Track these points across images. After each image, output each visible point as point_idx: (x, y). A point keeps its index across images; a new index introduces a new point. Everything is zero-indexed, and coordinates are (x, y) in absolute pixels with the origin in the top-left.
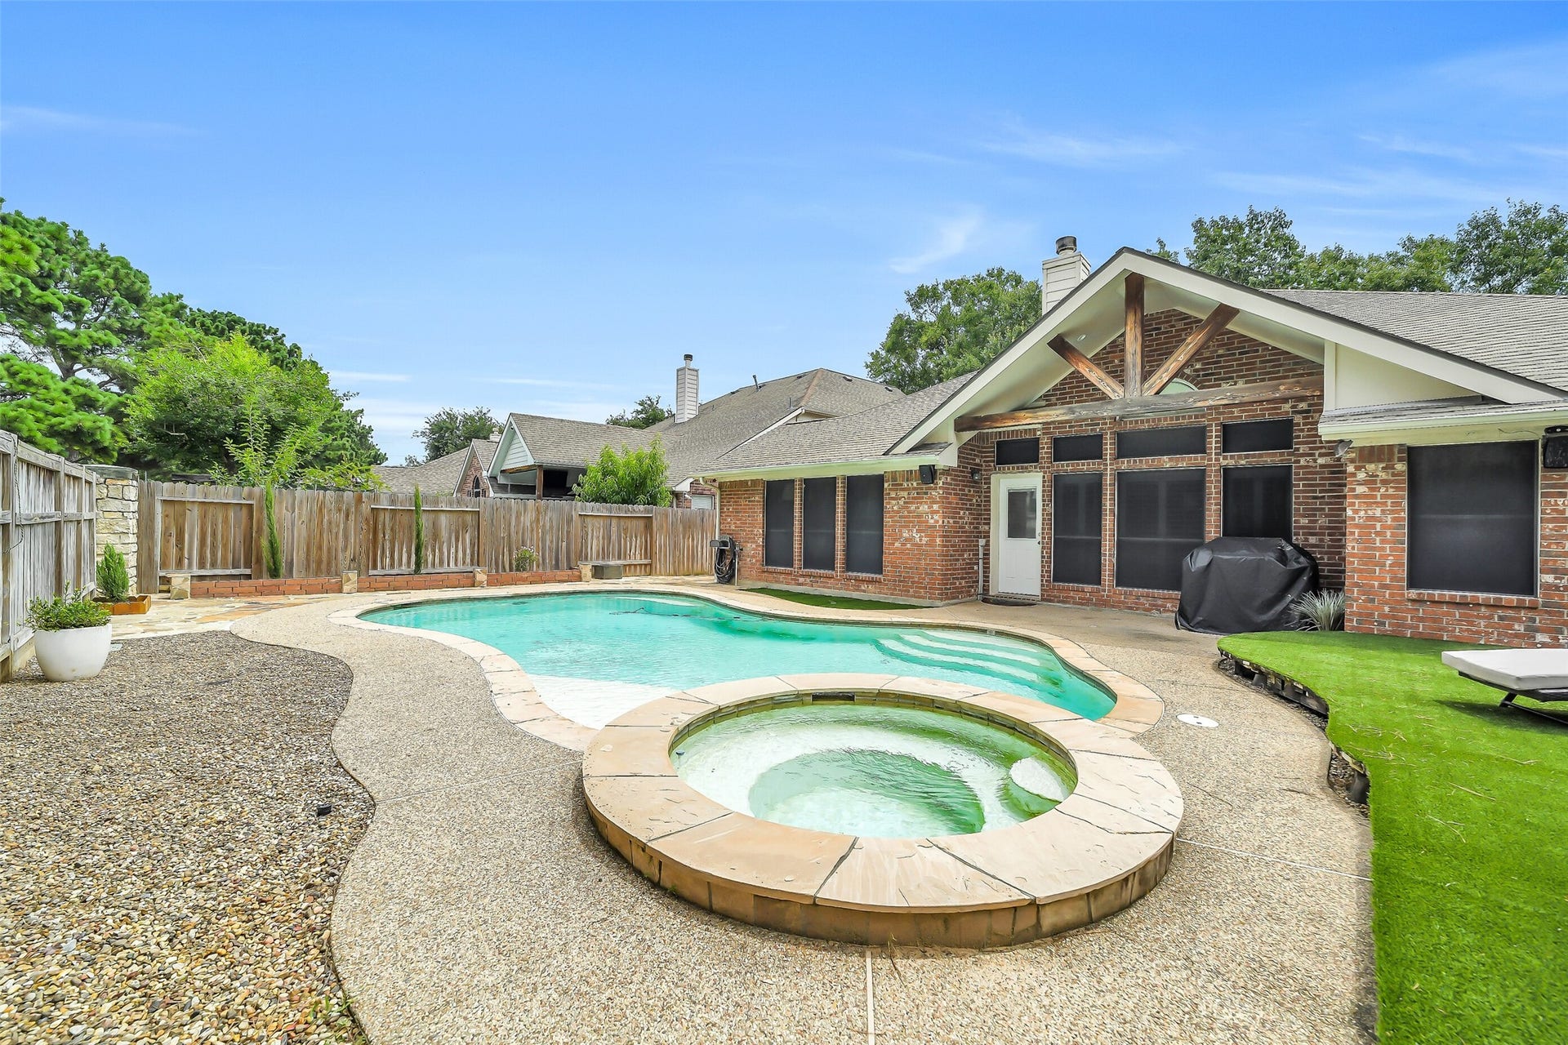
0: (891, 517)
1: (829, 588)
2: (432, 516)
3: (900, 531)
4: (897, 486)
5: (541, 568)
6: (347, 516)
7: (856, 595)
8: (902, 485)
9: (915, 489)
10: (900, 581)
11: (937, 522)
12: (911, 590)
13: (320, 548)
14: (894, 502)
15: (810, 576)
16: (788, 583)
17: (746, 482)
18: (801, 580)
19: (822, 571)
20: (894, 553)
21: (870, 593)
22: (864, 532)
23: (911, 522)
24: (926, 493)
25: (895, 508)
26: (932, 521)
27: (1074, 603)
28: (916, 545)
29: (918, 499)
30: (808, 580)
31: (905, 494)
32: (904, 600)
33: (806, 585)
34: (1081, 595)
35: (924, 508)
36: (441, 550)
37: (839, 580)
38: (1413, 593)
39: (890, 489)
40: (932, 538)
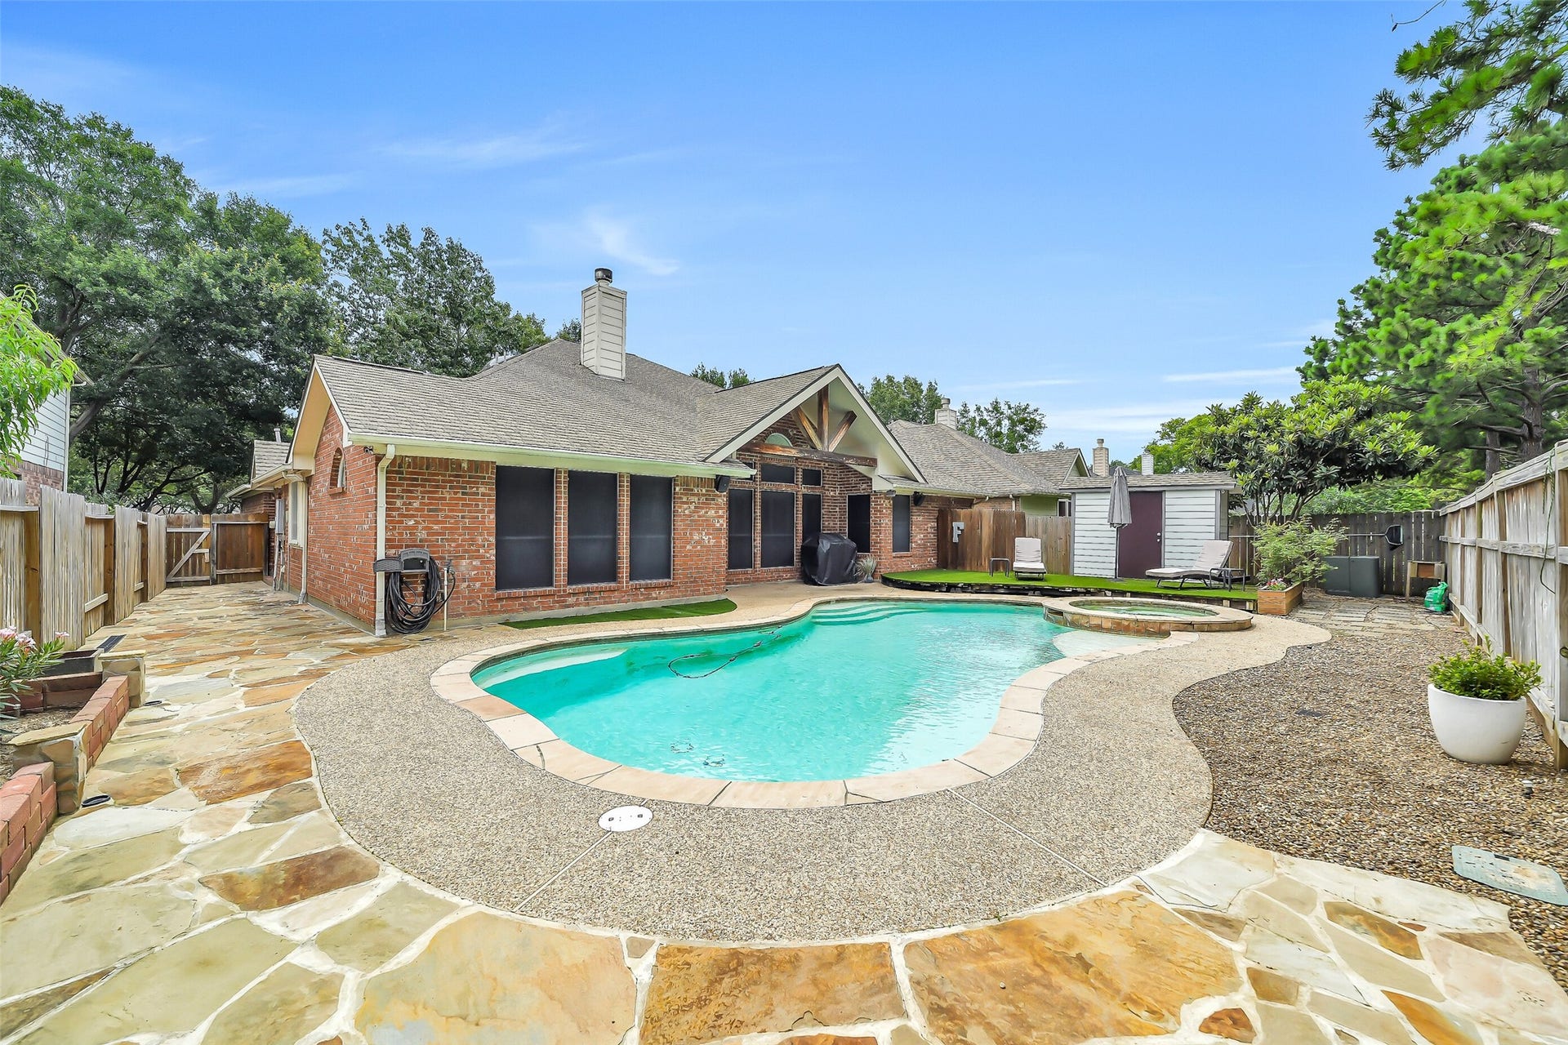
0: (682, 521)
1: (614, 602)
3: (691, 534)
4: (688, 491)
7: (646, 604)
8: (692, 490)
9: (703, 495)
10: (691, 582)
11: (722, 525)
12: (702, 589)
14: (685, 506)
15: (584, 593)
16: (551, 608)
17: (458, 463)
18: (571, 600)
19: (603, 585)
20: (685, 556)
21: (661, 599)
22: (648, 537)
23: (700, 525)
24: (714, 500)
25: (687, 512)
26: (718, 525)
27: (742, 583)
28: (705, 547)
29: (706, 504)
30: (582, 598)
31: (696, 499)
32: (696, 600)
33: (578, 605)
34: (745, 576)
35: (712, 513)
37: (626, 592)
38: (894, 554)
39: (682, 494)
40: (718, 538)
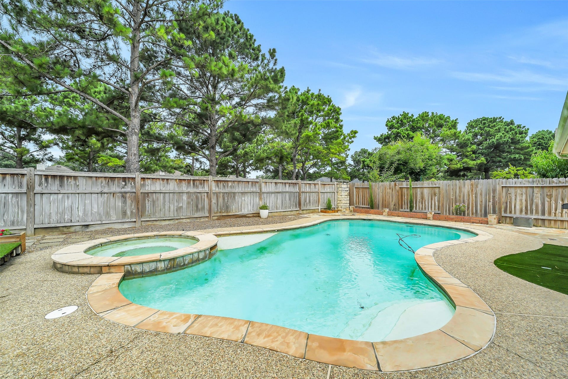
2: (421, 189)
5: (474, 215)
6: (392, 190)
13: (385, 201)
36: (425, 203)
